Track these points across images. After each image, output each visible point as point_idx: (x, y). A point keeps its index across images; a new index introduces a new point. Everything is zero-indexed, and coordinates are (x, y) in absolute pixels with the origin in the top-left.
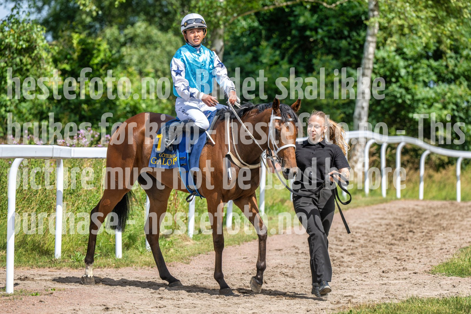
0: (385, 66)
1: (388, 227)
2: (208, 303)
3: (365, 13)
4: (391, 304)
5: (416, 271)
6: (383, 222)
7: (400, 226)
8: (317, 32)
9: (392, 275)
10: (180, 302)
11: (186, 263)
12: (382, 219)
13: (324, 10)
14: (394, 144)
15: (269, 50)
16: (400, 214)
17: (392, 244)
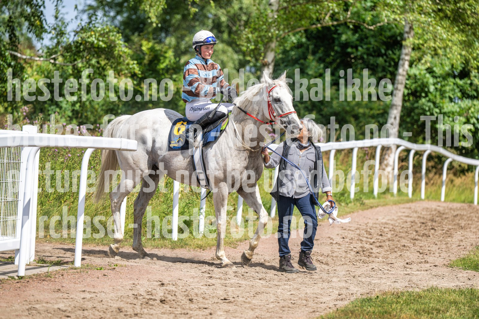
0: (416, 82)
1: (413, 224)
2: (251, 283)
3: (401, 34)
4: (413, 292)
5: (436, 264)
6: (409, 219)
7: (423, 223)
8: (357, 50)
9: (415, 267)
10: (227, 282)
11: (233, 248)
12: (408, 216)
13: (364, 30)
14: (421, 151)
15: (314, 64)
16: (423, 213)
17: (415, 239)
